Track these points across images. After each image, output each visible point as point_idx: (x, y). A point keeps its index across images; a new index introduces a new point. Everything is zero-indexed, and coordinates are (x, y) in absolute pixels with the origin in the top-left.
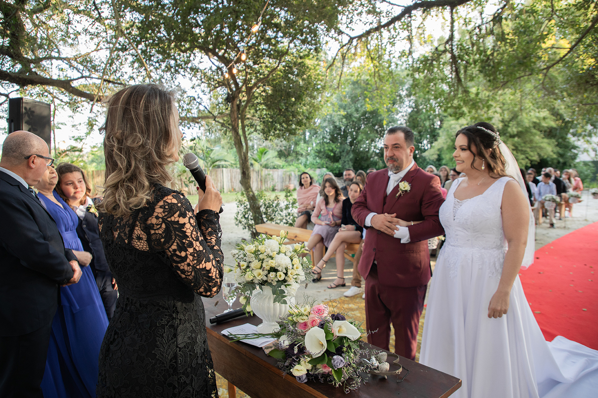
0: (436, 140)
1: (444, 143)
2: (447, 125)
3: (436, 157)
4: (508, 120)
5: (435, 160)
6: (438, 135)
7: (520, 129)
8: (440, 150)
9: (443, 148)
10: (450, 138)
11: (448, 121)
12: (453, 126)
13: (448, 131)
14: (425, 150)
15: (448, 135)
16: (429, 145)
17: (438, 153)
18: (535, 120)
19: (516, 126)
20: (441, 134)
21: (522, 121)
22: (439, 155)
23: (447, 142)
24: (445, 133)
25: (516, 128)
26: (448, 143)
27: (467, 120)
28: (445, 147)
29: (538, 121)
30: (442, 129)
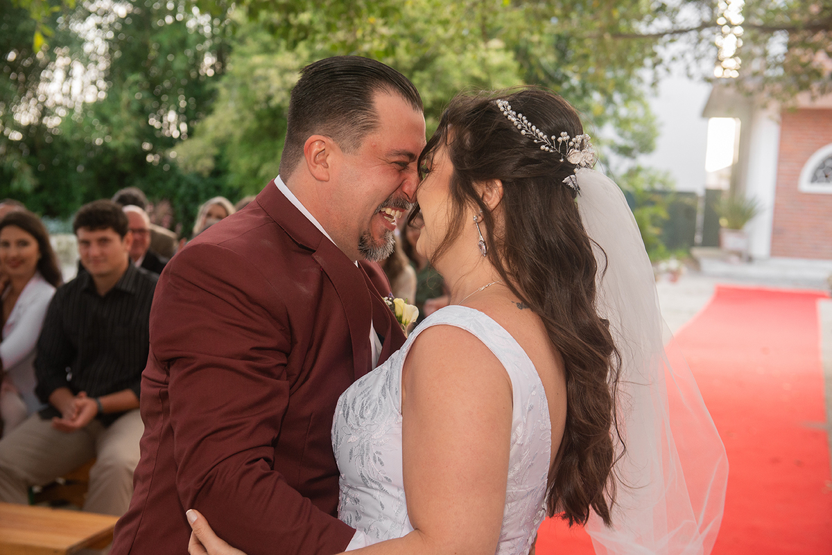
0: (210, 111)
1: (233, 122)
2: (244, 69)
3: (208, 163)
4: (409, 66)
5: (206, 174)
6: (213, 95)
7: (440, 95)
8: (222, 144)
9: (230, 135)
10: (251, 109)
11: (243, 55)
12: (259, 72)
13: (244, 85)
14: (171, 143)
15: (245, 98)
16: (184, 127)
17: (215, 151)
18: (477, 72)
19: (428, 84)
20: (223, 92)
21: (445, 73)
22: (217, 159)
23: (242, 119)
24: (236, 92)
25: (430, 90)
26: (247, 124)
27: (298, 56)
28: (238, 134)
29: (484, 77)
30: (225, 80)
